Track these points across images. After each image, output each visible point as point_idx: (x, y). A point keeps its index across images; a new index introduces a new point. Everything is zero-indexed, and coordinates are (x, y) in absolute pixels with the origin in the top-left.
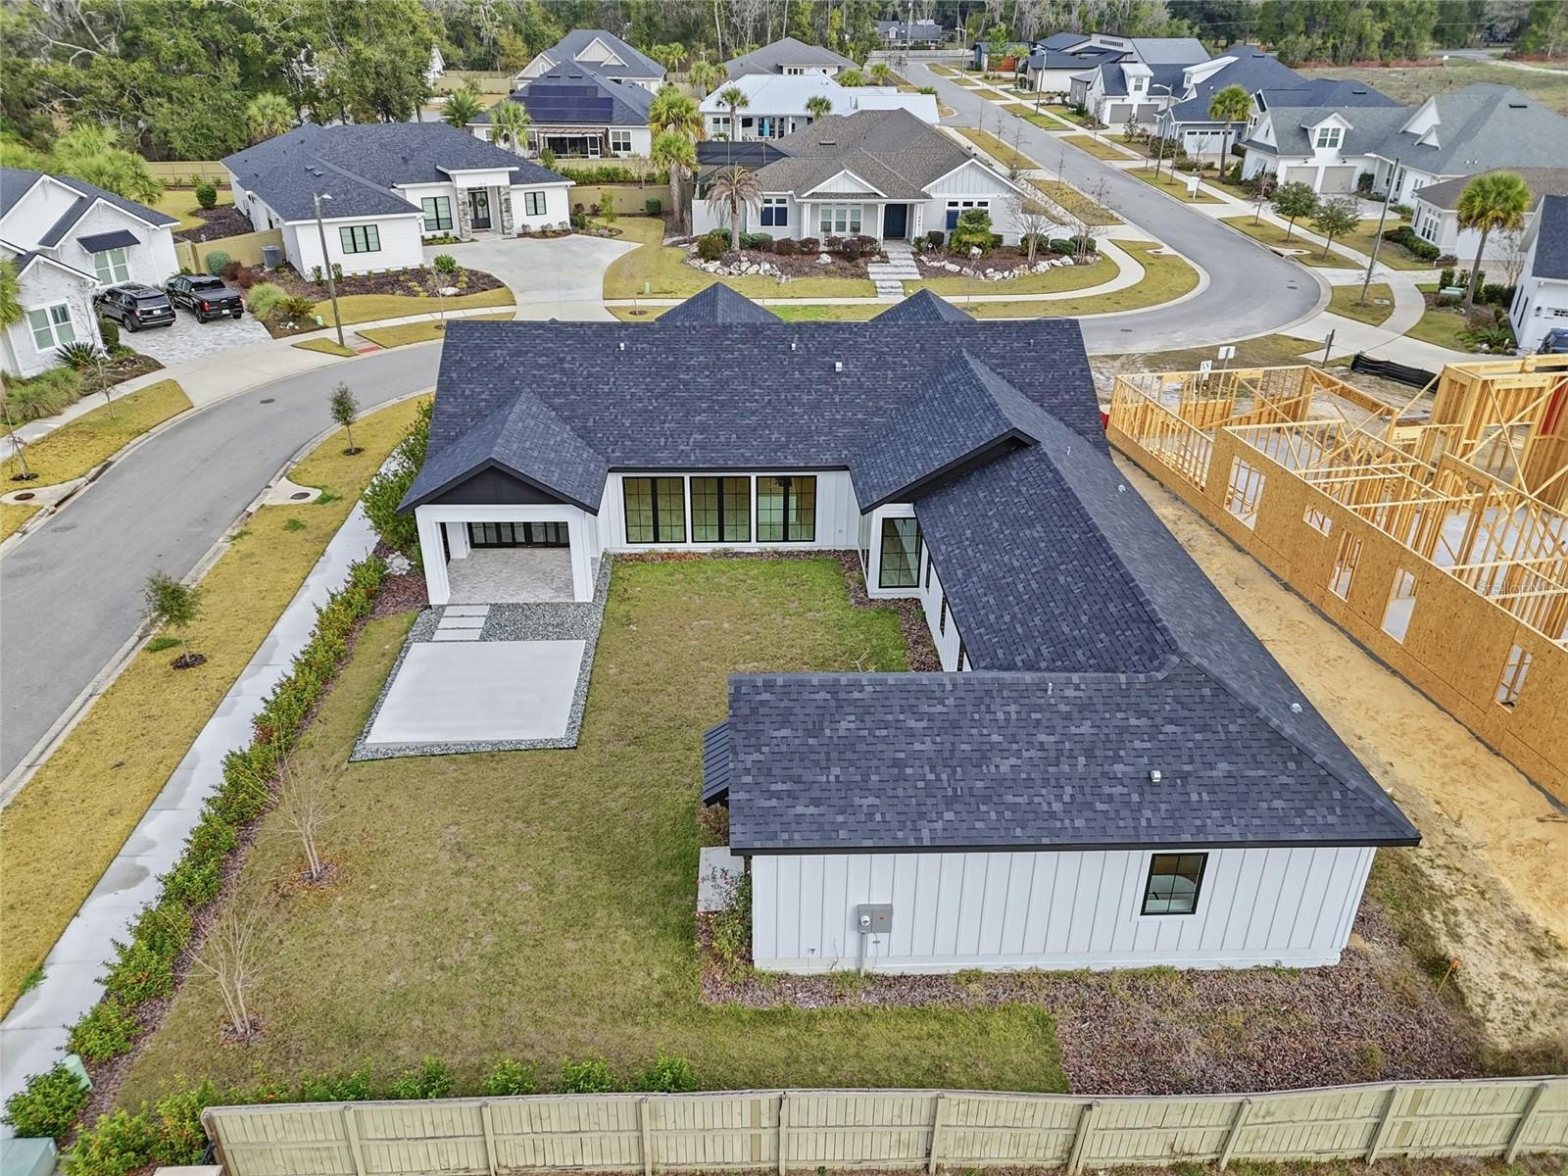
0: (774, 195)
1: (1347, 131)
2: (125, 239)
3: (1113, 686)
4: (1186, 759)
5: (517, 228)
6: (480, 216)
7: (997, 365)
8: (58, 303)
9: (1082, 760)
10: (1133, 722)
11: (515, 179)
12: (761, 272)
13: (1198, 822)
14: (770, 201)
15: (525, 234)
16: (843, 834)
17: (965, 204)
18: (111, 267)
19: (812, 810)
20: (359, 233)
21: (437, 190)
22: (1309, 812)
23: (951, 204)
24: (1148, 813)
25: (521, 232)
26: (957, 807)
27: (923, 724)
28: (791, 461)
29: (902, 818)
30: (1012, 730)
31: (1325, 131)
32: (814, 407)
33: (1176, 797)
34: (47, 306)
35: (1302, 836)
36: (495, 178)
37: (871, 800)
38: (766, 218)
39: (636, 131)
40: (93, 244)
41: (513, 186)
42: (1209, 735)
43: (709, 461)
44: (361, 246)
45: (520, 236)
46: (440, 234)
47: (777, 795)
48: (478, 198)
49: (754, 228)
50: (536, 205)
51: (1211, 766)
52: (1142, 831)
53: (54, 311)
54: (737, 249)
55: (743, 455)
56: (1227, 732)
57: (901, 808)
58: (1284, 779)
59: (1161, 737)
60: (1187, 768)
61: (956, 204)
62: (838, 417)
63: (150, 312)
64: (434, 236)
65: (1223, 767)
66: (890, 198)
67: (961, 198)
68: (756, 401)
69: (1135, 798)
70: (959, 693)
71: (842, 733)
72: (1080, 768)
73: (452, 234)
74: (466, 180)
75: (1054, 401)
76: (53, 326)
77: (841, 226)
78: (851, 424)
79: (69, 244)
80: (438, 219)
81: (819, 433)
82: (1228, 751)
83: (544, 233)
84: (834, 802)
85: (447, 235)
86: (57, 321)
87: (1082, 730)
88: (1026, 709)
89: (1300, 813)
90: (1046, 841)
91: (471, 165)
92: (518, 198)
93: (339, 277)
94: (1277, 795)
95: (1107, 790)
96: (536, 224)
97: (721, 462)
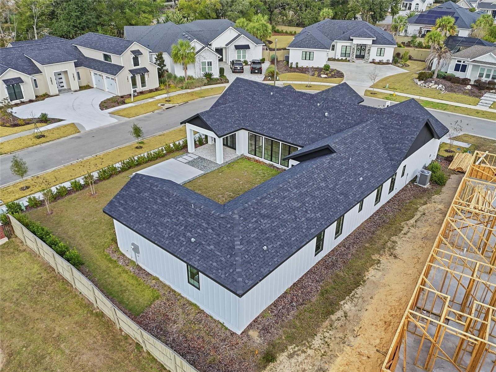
0: (462, 60)
2: (247, 47)
3: (208, 213)
4: (205, 240)
5: (371, 60)
6: (362, 54)
7: (381, 128)
8: (210, 61)
9: (183, 227)
10: (204, 224)
11: (374, 42)
12: (437, 88)
13: (192, 257)
14: (460, 62)
15: (373, 62)
16: (122, 218)
18: (242, 55)
19: (122, 210)
20: (308, 54)
21: (348, 43)
22: (220, 271)
24: (183, 248)
25: (372, 61)
26: (148, 224)
27: (160, 202)
28: (290, 141)
29: (136, 221)
30: (176, 212)
32: (310, 126)
33: (193, 248)
34: (207, 61)
35: (211, 276)
36: (368, 42)
37: (134, 214)
38: (457, 68)
39: (462, 30)
40: (238, 47)
41: (373, 45)
42: (217, 237)
43: (268, 134)
44: (308, 58)
45: (371, 63)
46: (344, 58)
47: (119, 203)
48: (362, 48)
49: (451, 71)
50: (381, 53)
51: (209, 245)
52: (178, 252)
53: (208, 62)
54: (435, 78)
55: (278, 134)
56: (222, 239)
57: (137, 219)
58: (223, 259)
59: (206, 232)
60: (203, 243)
62: (314, 131)
63: (237, 68)
64: (342, 59)
65: (212, 247)
68: (295, 119)
69: (184, 243)
70: (174, 198)
71: (144, 196)
72: (180, 230)
73: (348, 59)
74: (357, 41)
75: (391, 146)
76: (207, 66)
77: (488, 76)
78: (316, 134)
79: (232, 46)
80: (346, 53)
81: (305, 134)
82: (217, 244)
83: (380, 63)
84: (127, 210)
85: (346, 59)
86: (208, 65)
87: (190, 220)
88: (184, 209)
89: (217, 269)
90: (156, 242)
91: (360, 36)
92: (374, 50)
93: (297, 66)
94: (217, 262)
95: (181, 238)
96: (377, 59)
97: (271, 135)
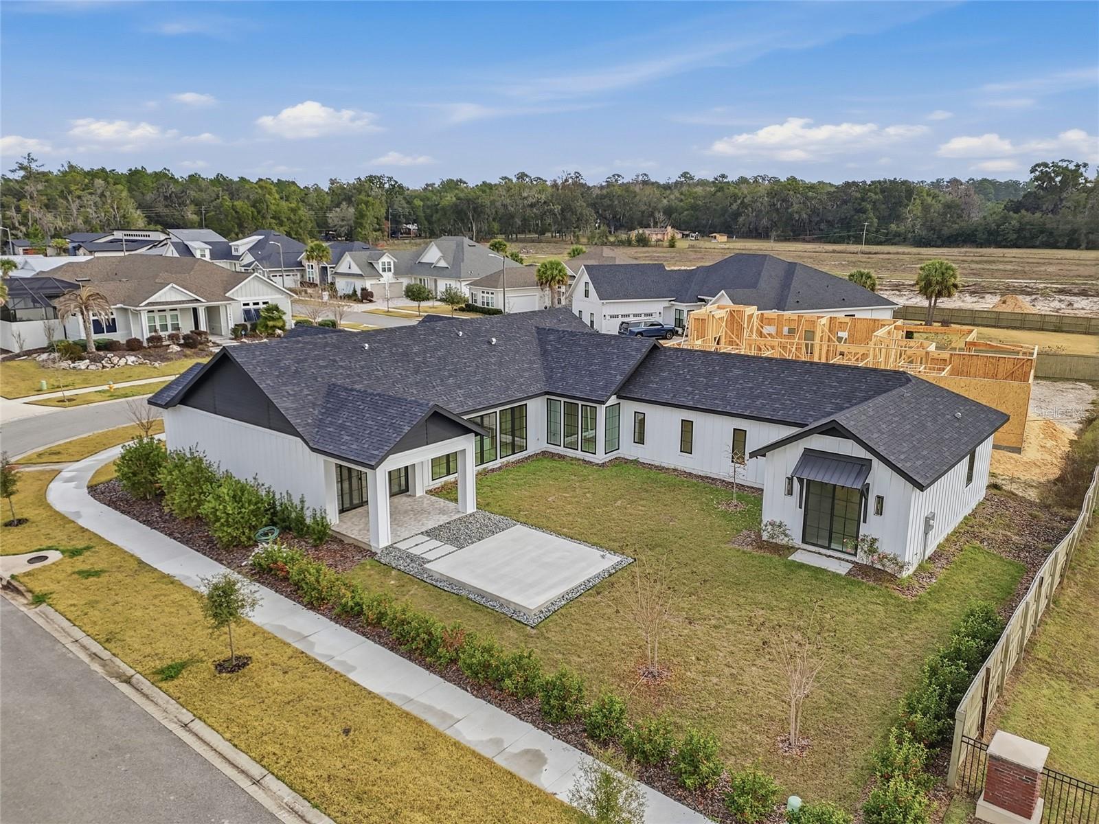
1: (394, 262)
17: (254, 304)
23: (245, 305)
31: (384, 263)
38: (97, 327)
54: (94, 350)
61: (248, 304)
66: (208, 301)
67: (251, 300)
77: (164, 328)
